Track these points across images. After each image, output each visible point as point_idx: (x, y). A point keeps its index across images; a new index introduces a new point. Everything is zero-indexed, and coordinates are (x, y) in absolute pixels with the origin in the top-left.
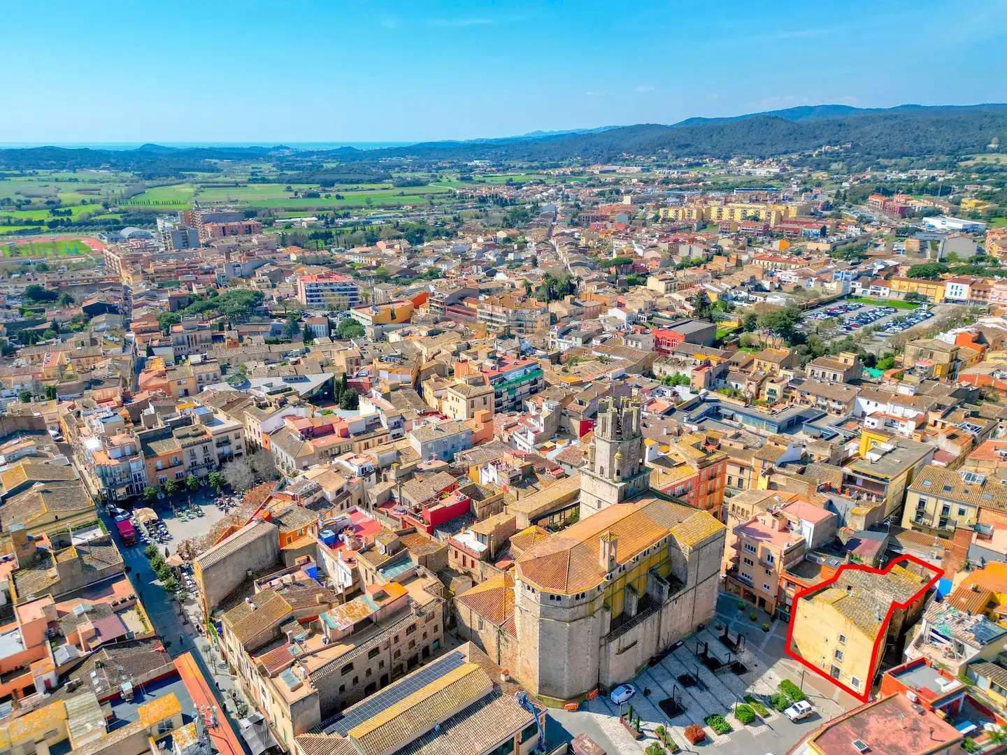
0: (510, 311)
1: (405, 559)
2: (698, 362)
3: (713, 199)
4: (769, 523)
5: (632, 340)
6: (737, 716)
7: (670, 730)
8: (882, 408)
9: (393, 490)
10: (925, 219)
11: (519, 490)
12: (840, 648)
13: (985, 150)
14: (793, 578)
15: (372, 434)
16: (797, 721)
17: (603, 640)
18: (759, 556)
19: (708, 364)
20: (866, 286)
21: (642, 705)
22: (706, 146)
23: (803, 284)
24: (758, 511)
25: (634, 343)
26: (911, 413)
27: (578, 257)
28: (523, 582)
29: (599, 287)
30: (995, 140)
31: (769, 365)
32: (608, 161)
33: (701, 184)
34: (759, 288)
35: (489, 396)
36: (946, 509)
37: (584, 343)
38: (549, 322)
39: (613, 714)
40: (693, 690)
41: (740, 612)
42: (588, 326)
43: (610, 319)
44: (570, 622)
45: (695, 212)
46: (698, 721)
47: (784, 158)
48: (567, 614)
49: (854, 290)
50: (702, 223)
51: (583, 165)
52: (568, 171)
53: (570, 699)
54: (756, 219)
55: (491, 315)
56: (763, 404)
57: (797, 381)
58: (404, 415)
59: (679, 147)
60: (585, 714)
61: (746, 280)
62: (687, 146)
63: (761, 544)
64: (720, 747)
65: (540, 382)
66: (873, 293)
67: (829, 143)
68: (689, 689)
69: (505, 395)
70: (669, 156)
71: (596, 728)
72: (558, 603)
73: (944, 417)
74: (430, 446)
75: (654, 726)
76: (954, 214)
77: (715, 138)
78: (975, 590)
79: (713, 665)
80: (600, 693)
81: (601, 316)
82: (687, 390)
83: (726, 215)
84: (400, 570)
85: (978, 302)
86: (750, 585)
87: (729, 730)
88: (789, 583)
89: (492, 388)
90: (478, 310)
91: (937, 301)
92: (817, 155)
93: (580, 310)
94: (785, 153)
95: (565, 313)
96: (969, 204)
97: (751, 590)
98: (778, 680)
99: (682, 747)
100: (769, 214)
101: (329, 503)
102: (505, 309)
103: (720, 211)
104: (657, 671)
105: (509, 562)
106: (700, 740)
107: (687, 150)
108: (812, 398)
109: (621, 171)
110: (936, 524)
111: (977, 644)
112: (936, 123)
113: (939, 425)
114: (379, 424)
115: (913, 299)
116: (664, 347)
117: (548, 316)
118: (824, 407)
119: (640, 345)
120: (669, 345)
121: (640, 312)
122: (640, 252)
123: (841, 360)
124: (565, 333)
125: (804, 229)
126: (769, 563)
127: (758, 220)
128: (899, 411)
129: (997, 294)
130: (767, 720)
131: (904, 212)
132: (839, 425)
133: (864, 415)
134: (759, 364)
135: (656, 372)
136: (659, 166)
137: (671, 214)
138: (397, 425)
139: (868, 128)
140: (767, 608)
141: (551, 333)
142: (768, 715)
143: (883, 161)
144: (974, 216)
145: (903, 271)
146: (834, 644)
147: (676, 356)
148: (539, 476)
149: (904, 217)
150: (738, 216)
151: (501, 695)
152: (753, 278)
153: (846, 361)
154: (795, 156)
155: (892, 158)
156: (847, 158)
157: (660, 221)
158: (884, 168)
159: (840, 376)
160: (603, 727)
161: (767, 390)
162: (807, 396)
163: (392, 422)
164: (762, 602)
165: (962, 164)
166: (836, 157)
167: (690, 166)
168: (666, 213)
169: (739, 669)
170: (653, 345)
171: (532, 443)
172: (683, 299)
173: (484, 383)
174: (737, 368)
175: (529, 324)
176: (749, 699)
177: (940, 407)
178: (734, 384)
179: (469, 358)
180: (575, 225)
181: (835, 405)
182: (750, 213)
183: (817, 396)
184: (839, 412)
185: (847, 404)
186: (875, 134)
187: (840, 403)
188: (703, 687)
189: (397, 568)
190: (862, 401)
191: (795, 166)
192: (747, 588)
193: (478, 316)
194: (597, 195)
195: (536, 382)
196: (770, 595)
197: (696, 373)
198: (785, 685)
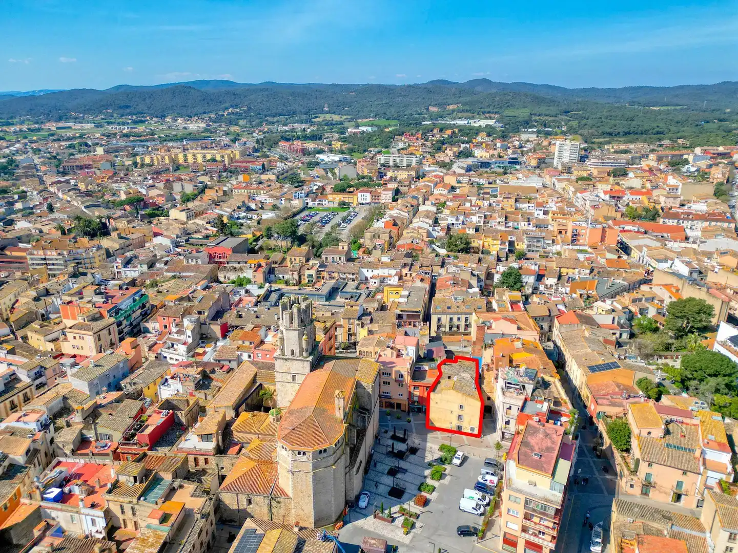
0: (65, 253)
1: (157, 480)
2: (253, 265)
3: (173, 147)
4: (389, 354)
5: (192, 258)
6: (432, 478)
7: (406, 506)
8: (376, 272)
9: (84, 432)
10: (317, 155)
11: (206, 391)
12: (461, 413)
13: (323, 112)
14: (417, 383)
15: (16, 391)
16: (461, 465)
17: (348, 469)
18: (394, 377)
19: (260, 266)
20: (314, 200)
21: (378, 501)
22: (142, 107)
23: (277, 202)
24: (378, 350)
25: (194, 260)
26: (393, 272)
27: (89, 201)
28: (293, 451)
29: (129, 222)
30: (326, 105)
31: (298, 259)
32: (59, 119)
33: (156, 136)
34: (249, 209)
35: (111, 327)
36: (451, 319)
37: (149, 268)
38: (105, 256)
39: (366, 516)
40: (399, 476)
41: (389, 417)
42: (143, 254)
43: (156, 245)
44: (334, 464)
45: (167, 157)
46: (416, 492)
47: (205, 116)
48: (331, 460)
49: (307, 204)
50: (175, 166)
51: (37, 123)
52: (25, 128)
53: (337, 521)
54: (214, 160)
55: (45, 259)
56: (306, 285)
57: (322, 265)
58: (42, 364)
59: (120, 107)
60: (349, 526)
61: (240, 204)
62: (127, 107)
63: (394, 369)
64: (437, 501)
65: (147, 305)
66: (319, 204)
67: (232, 106)
68: (397, 476)
69: (125, 322)
70: (115, 115)
71: (362, 530)
72: (325, 455)
73: (410, 270)
74: (95, 382)
75: (395, 509)
76: (331, 151)
77: (147, 101)
78: (503, 356)
79: (400, 455)
80: (351, 507)
81: (147, 245)
82: (256, 287)
83: (190, 160)
84: (159, 491)
85: (377, 203)
86: (390, 398)
87: (434, 489)
88: (415, 387)
89: (112, 320)
90: (28, 257)
91: (355, 205)
92: (228, 115)
93: (128, 242)
94: (205, 113)
95: (117, 246)
96: (336, 145)
97: (391, 401)
98: (436, 447)
99: (419, 513)
100: (223, 157)
101: (23, 467)
102: (59, 251)
103: (185, 156)
104: (372, 474)
105: (237, 448)
106: (426, 502)
107: (128, 111)
108: (336, 275)
109: (76, 127)
110: (447, 330)
111: (531, 382)
112: (293, 94)
113: (408, 275)
114: (18, 380)
115: (344, 205)
116: (217, 260)
117: (103, 252)
118: (344, 279)
119: (199, 261)
120: (220, 257)
121: (178, 237)
122: (144, 192)
123: (340, 248)
124: (128, 263)
125: (251, 166)
126: (401, 379)
127: (216, 161)
128: (385, 272)
129: (384, 196)
130: (447, 472)
131: (305, 152)
132: (357, 288)
133: (366, 279)
134: (291, 259)
135: (222, 279)
136: (109, 123)
137: (147, 160)
138: (39, 375)
139: (252, 97)
140: (403, 408)
141: (115, 265)
142: (445, 470)
143: (271, 119)
144: (342, 152)
145: (328, 189)
146: (457, 411)
147: (231, 265)
148: (212, 376)
149: (304, 155)
150: (200, 160)
151: (304, 542)
152: (243, 202)
153: (343, 248)
154: (213, 115)
155: (274, 116)
156: (246, 116)
157: (139, 166)
158: (273, 123)
159: (343, 258)
160: (365, 527)
161: (306, 275)
162: (333, 274)
163: (32, 373)
164: (399, 405)
165: (316, 120)
166: (240, 116)
167: (135, 122)
168: (143, 159)
169: (413, 451)
170: (207, 260)
171: (185, 353)
172: (205, 223)
173: (101, 317)
174: (277, 265)
175: (87, 261)
176: (430, 465)
177: (405, 265)
178: (281, 276)
179: (74, 299)
180: (64, 173)
181: (351, 276)
182: (209, 157)
183: (339, 273)
184: (353, 280)
185: (357, 274)
186: (259, 101)
187: (353, 274)
188: (404, 471)
189: (155, 491)
190: (364, 270)
191: (214, 122)
192: (388, 400)
193: (30, 262)
194: (66, 148)
195: (144, 306)
196: (404, 400)
197: (256, 274)
198: (442, 448)
